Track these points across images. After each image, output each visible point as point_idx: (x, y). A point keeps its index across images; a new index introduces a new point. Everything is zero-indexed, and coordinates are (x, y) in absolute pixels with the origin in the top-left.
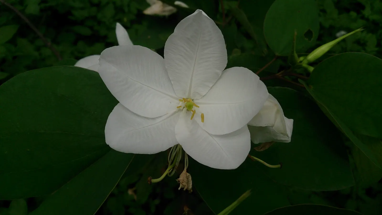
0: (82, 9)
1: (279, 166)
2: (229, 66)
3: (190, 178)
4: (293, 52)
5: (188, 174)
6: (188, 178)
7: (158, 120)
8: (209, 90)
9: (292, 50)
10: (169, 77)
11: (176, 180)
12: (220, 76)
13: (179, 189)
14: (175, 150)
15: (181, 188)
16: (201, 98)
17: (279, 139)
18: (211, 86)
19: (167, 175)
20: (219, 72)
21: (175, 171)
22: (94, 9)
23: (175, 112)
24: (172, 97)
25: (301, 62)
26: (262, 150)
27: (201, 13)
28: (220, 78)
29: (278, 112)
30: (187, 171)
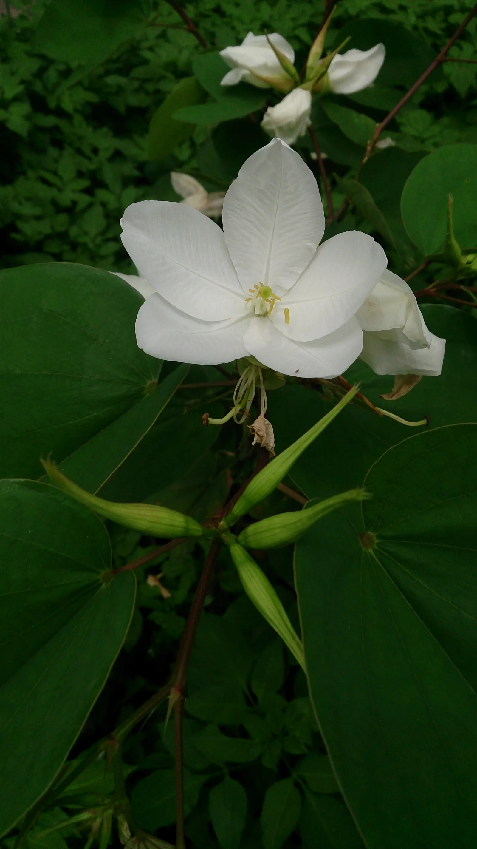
0: (38, 218)
1: (423, 422)
2: (329, 234)
3: (271, 430)
4: (449, 237)
5: (267, 422)
6: (267, 429)
7: (216, 327)
8: (298, 279)
9: (448, 234)
10: (231, 260)
11: (248, 426)
12: (313, 253)
13: (253, 444)
14: (246, 382)
15: (256, 443)
16: (285, 295)
17: (420, 368)
18: (301, 272)
19: (232, 419)
20: (313, 245)
21: (246, 418)
22: (63, 218)
23: (243, 318)
24: (237, 294)
25: (469, 263)
26: (394, 398)
27: (279, 143)
28: (316, 255)
29: (409, 306)
30: (266, 416)
